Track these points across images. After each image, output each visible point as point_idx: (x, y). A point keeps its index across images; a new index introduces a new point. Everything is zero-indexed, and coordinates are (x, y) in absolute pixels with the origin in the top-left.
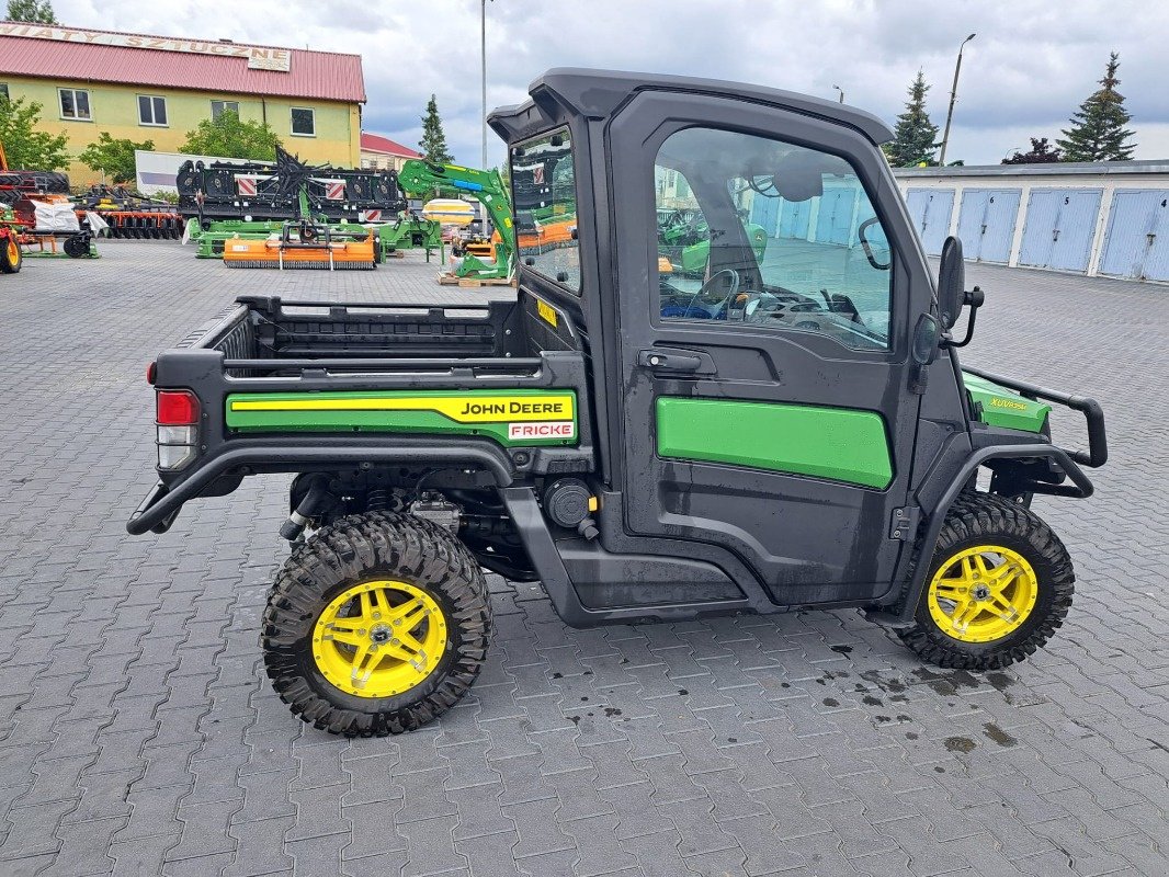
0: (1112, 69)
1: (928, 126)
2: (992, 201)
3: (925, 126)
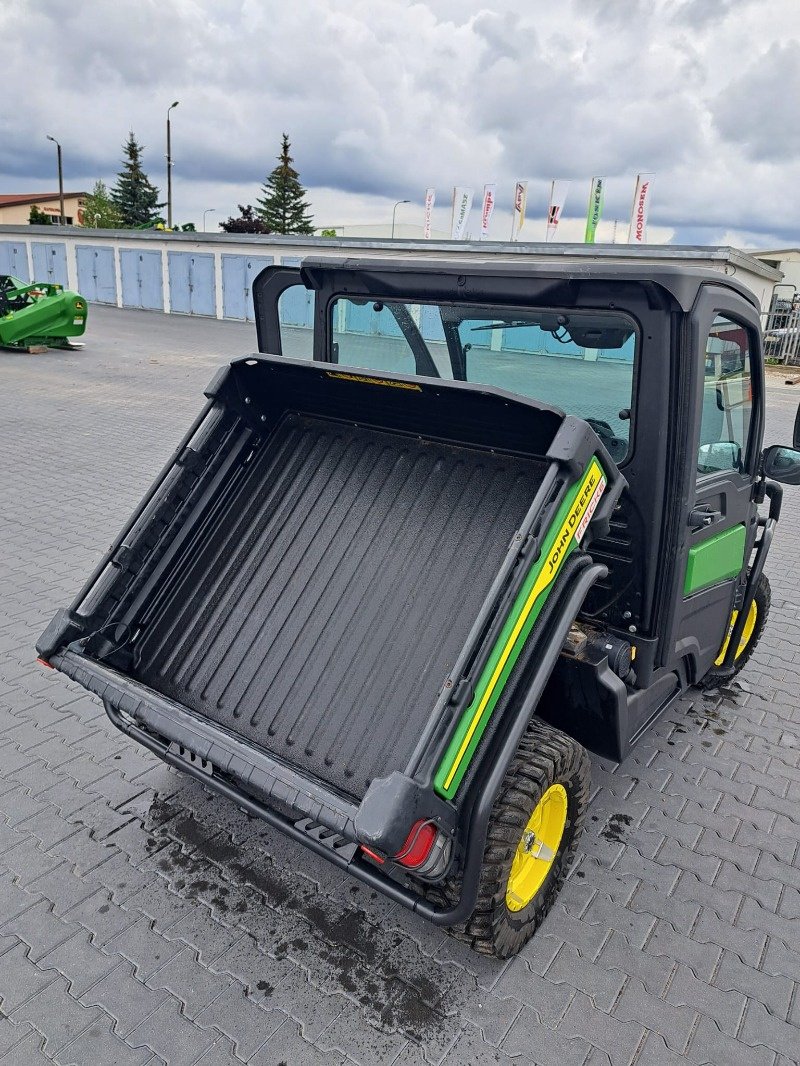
0: (286, 148)
1: (149, 187)
2: (249, 266)
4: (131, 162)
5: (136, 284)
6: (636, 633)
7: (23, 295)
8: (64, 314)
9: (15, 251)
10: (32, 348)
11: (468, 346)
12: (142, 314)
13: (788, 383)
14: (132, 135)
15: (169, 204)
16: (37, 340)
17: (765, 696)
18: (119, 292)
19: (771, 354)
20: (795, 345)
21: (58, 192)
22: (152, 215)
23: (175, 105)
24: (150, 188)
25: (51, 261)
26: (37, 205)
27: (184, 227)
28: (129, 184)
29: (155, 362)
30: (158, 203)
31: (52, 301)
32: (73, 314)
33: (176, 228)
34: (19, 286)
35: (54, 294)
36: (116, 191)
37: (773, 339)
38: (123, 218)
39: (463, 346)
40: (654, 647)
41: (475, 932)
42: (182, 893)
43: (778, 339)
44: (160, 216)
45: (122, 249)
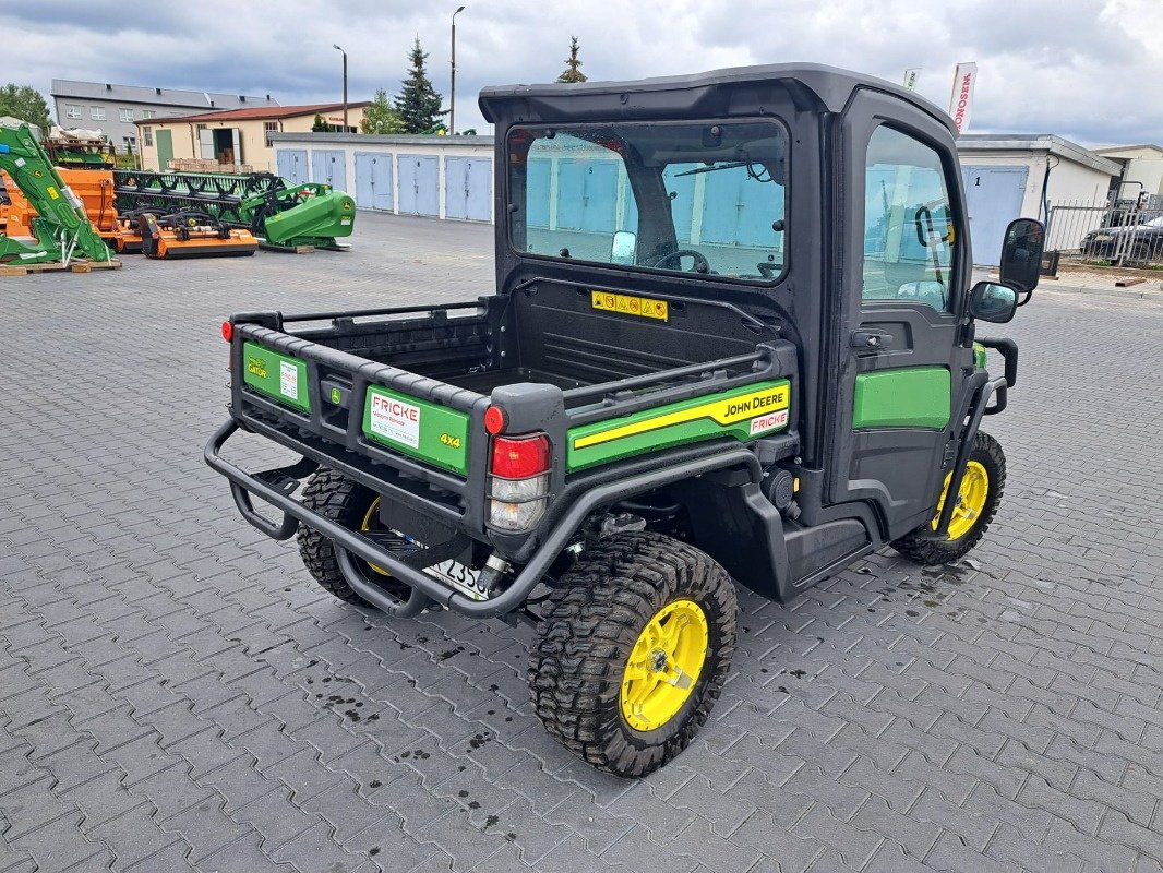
3: (429, 93)
4: (416, 69)
5: (413, 192)
6: (801, 465)
7: (293, 195)
8: (331, 214)
9: (297, 159)
10: (299, 248)
11: (674, 195)
12: (419, 220)
13: (1118, 285)
14: (418, 42)
15: (452, 111)
16: (304, 240)
17: (995, 574)
18: (396, 200)
19: (1103, 254)
20: (1131, 244)
21: (342, 102)
22: (435, 123)
23: (461, 9)
24: (434, 95)
25: (331, 168)
26: (321, 115)
27: (466, 134)
28: (413, 92)
29: (419, 262)
30: (441, 110)
31: (321, 200)
32: (342, 215)
33: (458, 134)
34: (289, 186)
35: (324, 193)
36: (400, 99)
37: (1106, 238)
38: (405, 127)
39: (668, 194)
40: (820, 478)
41: (583, 735)
42: (318, 704)
43: (1112, 238)
44: (444, 123)
45: (401, 155)
